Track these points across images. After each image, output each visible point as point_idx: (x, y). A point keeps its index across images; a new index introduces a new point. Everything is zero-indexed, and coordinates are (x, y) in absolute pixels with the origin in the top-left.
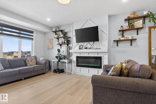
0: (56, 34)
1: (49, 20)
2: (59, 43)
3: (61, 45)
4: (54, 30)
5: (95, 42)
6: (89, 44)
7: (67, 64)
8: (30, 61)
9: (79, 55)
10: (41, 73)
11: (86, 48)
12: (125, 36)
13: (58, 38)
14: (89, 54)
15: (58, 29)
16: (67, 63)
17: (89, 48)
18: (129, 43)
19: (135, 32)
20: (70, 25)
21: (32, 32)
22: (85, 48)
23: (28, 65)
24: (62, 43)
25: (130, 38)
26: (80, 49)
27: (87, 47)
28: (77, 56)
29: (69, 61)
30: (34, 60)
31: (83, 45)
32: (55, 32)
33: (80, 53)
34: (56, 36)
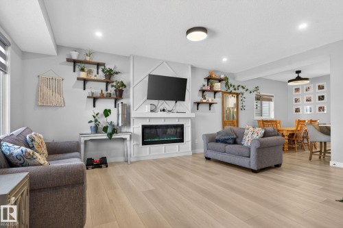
0: (83, 70)
3: (94, 99)
4: (75, 56)
5: (178, 102)
6: (165, 104)
9: (147, 123)
11: (164, 110)
12: (207, 98)
13: (85, 81)
15: (88, 58)
16: (128, 139)
17: (169, 112)
18: (208, 106)
19: (212, 94)
22: (161, 111)
24: (102, 94)
25: (210, 101)
28: (143, 126)
32: (75, 62)
33: (150, 119)
34: (84, 75)
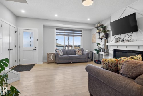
0: (98, 30)
1: (89, 19)
2: (100, 37)
3: (101, 39)
4: (96, 26)
7: (103, 57)
8: (78, 51)
9: (116, 48)
10: (84, 61)
13: (99, 33)
14: (127, 47)
15: (99, 25)
16: (104, 55)
17: (126, 41)
20: (108, 18)
21: (81, 31)
22: (122, 41)
23: (76, 54)
24: (102, 37)
26: (117, 41)
27: (125, 40)
28: (114, 50)
29: (106, 54)
30: (81, 51)
31: (120, 37)
32: (97, 28)
33: (117, 46)
34: (97, 31)
